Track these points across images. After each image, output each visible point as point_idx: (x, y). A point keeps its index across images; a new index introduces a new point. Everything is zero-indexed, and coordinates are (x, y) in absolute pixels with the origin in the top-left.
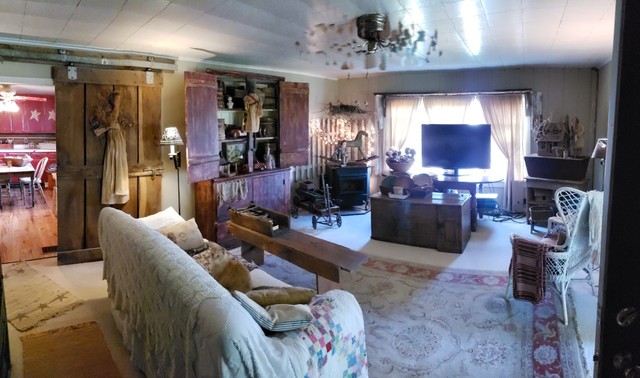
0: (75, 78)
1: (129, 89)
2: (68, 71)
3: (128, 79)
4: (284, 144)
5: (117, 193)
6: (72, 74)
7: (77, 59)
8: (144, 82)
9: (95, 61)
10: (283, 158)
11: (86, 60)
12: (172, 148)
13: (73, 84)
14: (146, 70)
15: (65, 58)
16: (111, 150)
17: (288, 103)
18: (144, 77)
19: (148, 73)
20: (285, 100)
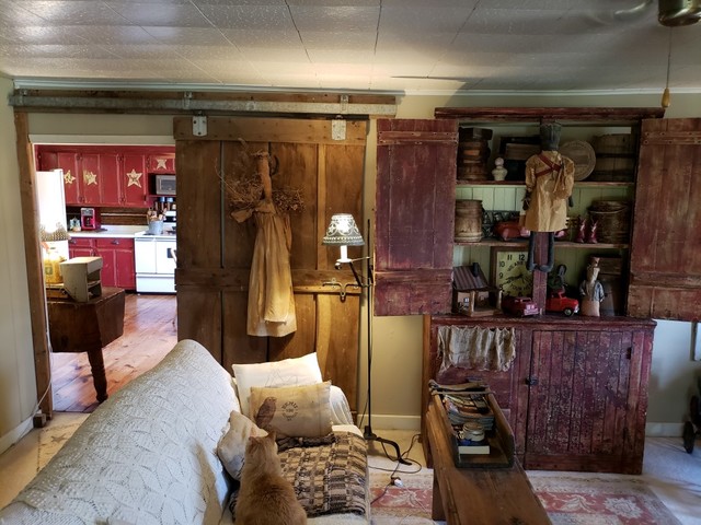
0: (204, 133)
1: (300, 149)
2: (192, 122)
3: (297, 132)
4: (641, 263)
5: (267, 318)
6: (200, 127)
7: (206, 105)
8: (327, 137)
9: (236, 106)
10: (636, 297)
11: (221, 105)
12: (344, 250)
13: (200, 142)
14: (332, 117)
15: (188, 105)
16: (259, 246)
17: (665, 170)
18: (328, 130)
19: (335, 122)
20: (656, 161)
